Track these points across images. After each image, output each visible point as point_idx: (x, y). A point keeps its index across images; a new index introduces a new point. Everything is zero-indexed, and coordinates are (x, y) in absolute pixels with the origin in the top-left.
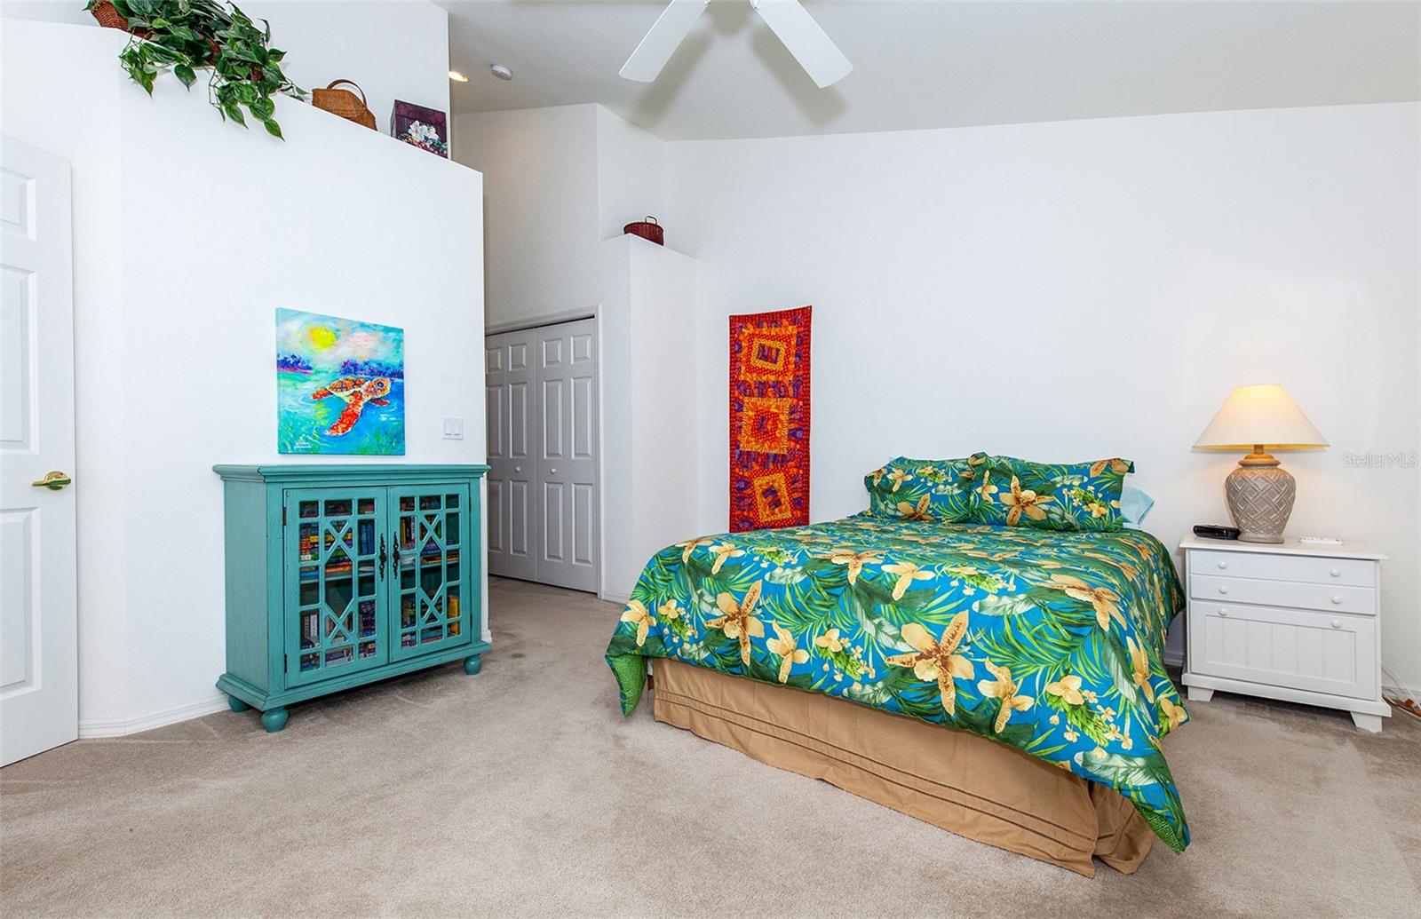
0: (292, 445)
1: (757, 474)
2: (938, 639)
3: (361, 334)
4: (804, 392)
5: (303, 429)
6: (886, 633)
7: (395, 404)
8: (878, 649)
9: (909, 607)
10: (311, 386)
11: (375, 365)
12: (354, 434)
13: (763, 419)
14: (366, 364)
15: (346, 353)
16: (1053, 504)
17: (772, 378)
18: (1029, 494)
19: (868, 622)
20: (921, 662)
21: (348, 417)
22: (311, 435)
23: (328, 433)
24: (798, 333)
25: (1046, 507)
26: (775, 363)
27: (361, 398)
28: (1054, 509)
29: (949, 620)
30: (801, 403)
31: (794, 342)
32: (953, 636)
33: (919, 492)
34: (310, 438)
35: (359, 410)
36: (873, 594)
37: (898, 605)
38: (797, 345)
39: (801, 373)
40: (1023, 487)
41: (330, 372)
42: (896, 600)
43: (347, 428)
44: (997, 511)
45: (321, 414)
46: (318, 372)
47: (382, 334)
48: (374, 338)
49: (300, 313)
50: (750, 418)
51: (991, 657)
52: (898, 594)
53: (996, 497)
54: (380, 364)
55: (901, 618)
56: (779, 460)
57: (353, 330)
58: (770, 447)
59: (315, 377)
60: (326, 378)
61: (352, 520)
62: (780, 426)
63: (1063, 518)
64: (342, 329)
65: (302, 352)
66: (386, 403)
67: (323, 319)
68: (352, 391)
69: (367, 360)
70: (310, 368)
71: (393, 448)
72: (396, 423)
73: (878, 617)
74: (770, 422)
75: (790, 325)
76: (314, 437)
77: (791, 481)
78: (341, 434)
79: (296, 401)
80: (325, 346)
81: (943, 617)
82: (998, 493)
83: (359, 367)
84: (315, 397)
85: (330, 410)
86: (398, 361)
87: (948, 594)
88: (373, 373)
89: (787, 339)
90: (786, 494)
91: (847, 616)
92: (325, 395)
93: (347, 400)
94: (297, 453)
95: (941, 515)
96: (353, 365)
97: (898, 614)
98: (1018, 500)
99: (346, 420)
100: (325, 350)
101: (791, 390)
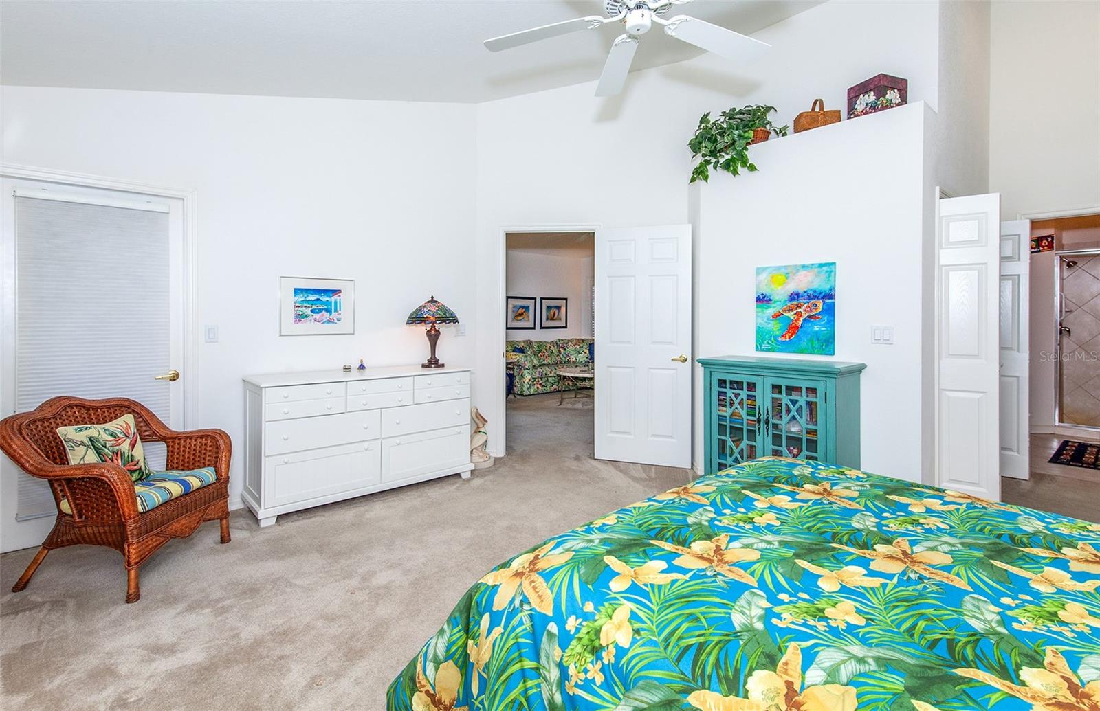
0: (761, 346)
3: (802, 273)
5: (767, 337)
7: (826, 318)
10: (771, 311)
11: (811, 292)
12: (795, 340)
14: (805, 292)
15: (792, 287)
21: (793, 329)
22: (771, 340)
23: (780, 339)
27: (801, 316)
34: (770, 342)
35: (799, 324)
41: (782, 301)
43: (792, 336)
45: (776, 327)
46: (775, 302)
47: (817, 270)
48: (811, 274)
49: (766, 268)
54: (815, 291)
57: (798, 271)
59: (773, 305)
60: (779, 305)
61: (744, 394)
64: (789, 272)
65: (767, 291)
66: (818, 318)
67: (779, 268)
68: (795, 312)
69: (805, 290)
70: (770, 300)
71: (823, 350)
72: (826, 332)
76: (772, 342)
78: (788, 340)
79: (763, 320)
80: (779, 285)
83: (800, 295)
84: (773, 317)
85: (781, 325)
86: (829, 287)
88: (809, 298)
92: (779, 316)
93: (792, 318)
94: (763, 350)
96: (796, 294)
99: (791, 331)
100: (779, 288)
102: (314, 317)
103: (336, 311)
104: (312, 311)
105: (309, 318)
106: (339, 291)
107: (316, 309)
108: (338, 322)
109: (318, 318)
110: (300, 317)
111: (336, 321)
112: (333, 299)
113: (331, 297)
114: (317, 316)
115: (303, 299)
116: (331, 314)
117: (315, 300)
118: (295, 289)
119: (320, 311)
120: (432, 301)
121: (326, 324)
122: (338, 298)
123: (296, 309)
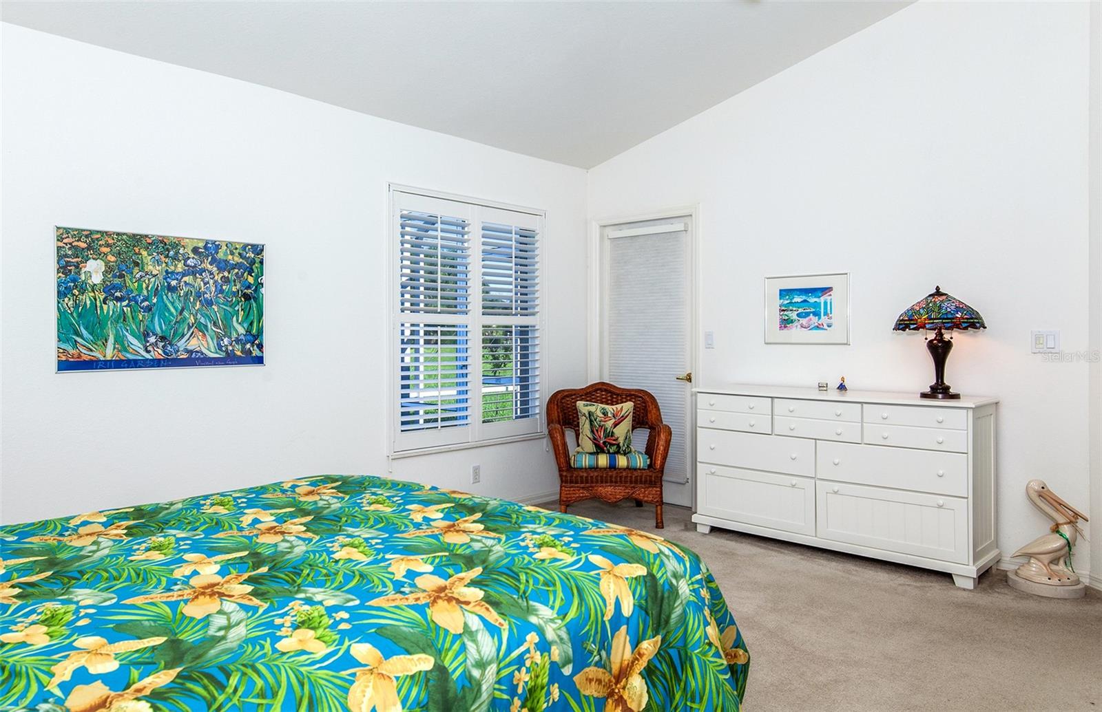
102: (801, 322)
103: (825, 314)
104: (798, 315)
105: (795, 324)
106: (830, 289)
107: (802, 312)
108: (828, 329)
109: (804, 323)
110: (785, 323)
111: (825, 327)
112: (822, 300)
113: (819, 297)
114: (804, 321)
115: (788, 302)
116: (819, 318)
117: (802, 302)
118: (781, 290)
119: (807, 314)
120: (938, 293)
121: (814, 331)
122: (829, 298)
123: (782, 313)
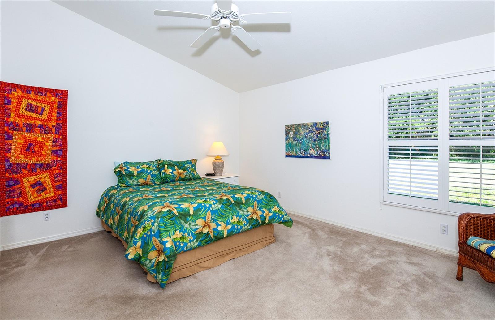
1: (26, 176)
2: (205, 221)
4: (63, 131)
6: (192, 225)
8: (192, 231)
9: (196, 214)
13: (31, 144)
16: (187, 173)
17: (39, 123)
18: (181, 171)
19: (186, 224)
20: (204, 229)
24: (59, 102)
25: (185, 174)
26: (41, 115)
28: (188, 174)
29: (206, 215)
30: (61, 137)
31: (56, 106)
32: (209, 218)
33: (146, 175)
36: (184, 215)
37: (193, 216)
38: (58, 108)
39: (61, 122)
40: (179, 169)
42: (192, 214)
44: (173, 177)
50: (19, 144)
51: (219, 220)
52: (192, 213)
53: (172, 173)
55: (195, 219)
56: (45, 168)
58: (37, 160)
62: (45, 148)
63: (189, 176)
73: (189, 222)
74: (37, 146)
75: (53, 97)
77: (54, 178)
81: (205, 214)
82: (172, 171)
87: (204, 208)
89: (51, 104)
90: (50, 183)
91: (179, 225)
95: (155, 181)
97: (194, 218)
98: (178, 173)
101: (54, 130)
